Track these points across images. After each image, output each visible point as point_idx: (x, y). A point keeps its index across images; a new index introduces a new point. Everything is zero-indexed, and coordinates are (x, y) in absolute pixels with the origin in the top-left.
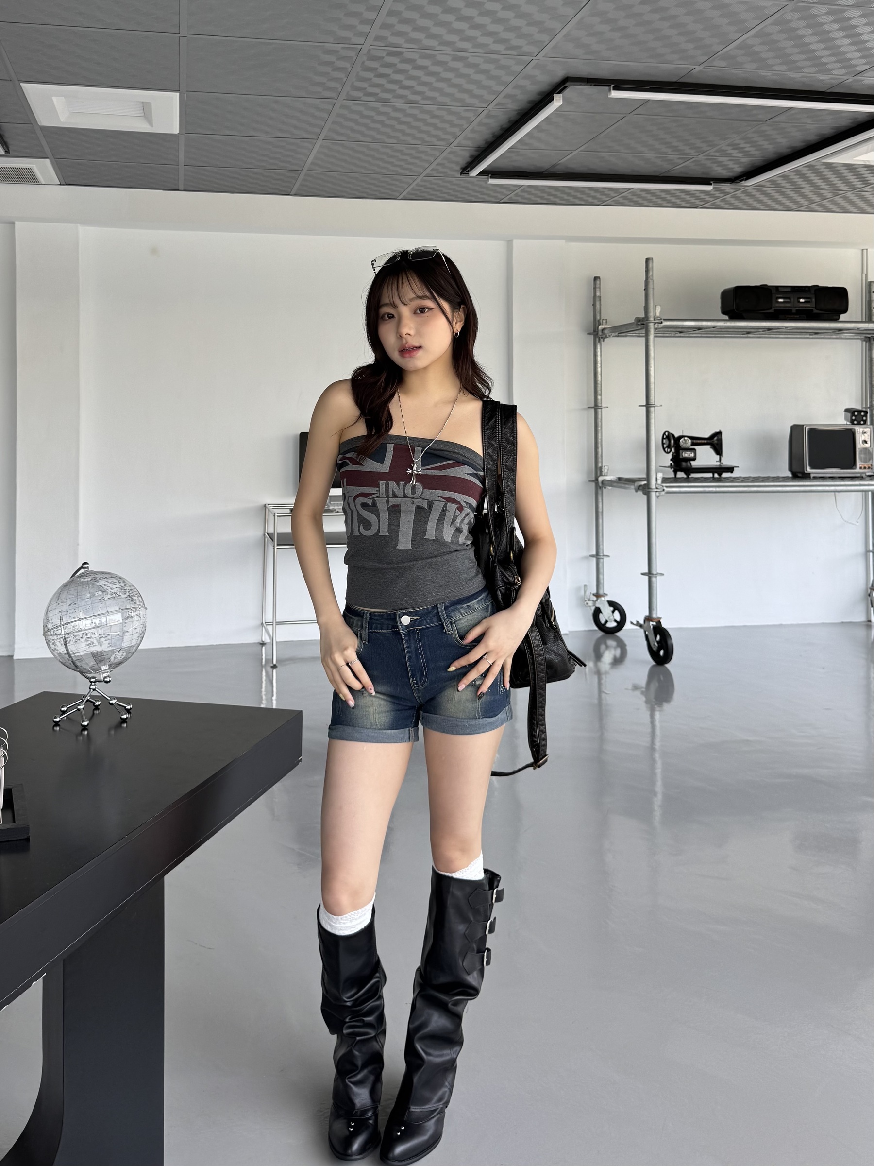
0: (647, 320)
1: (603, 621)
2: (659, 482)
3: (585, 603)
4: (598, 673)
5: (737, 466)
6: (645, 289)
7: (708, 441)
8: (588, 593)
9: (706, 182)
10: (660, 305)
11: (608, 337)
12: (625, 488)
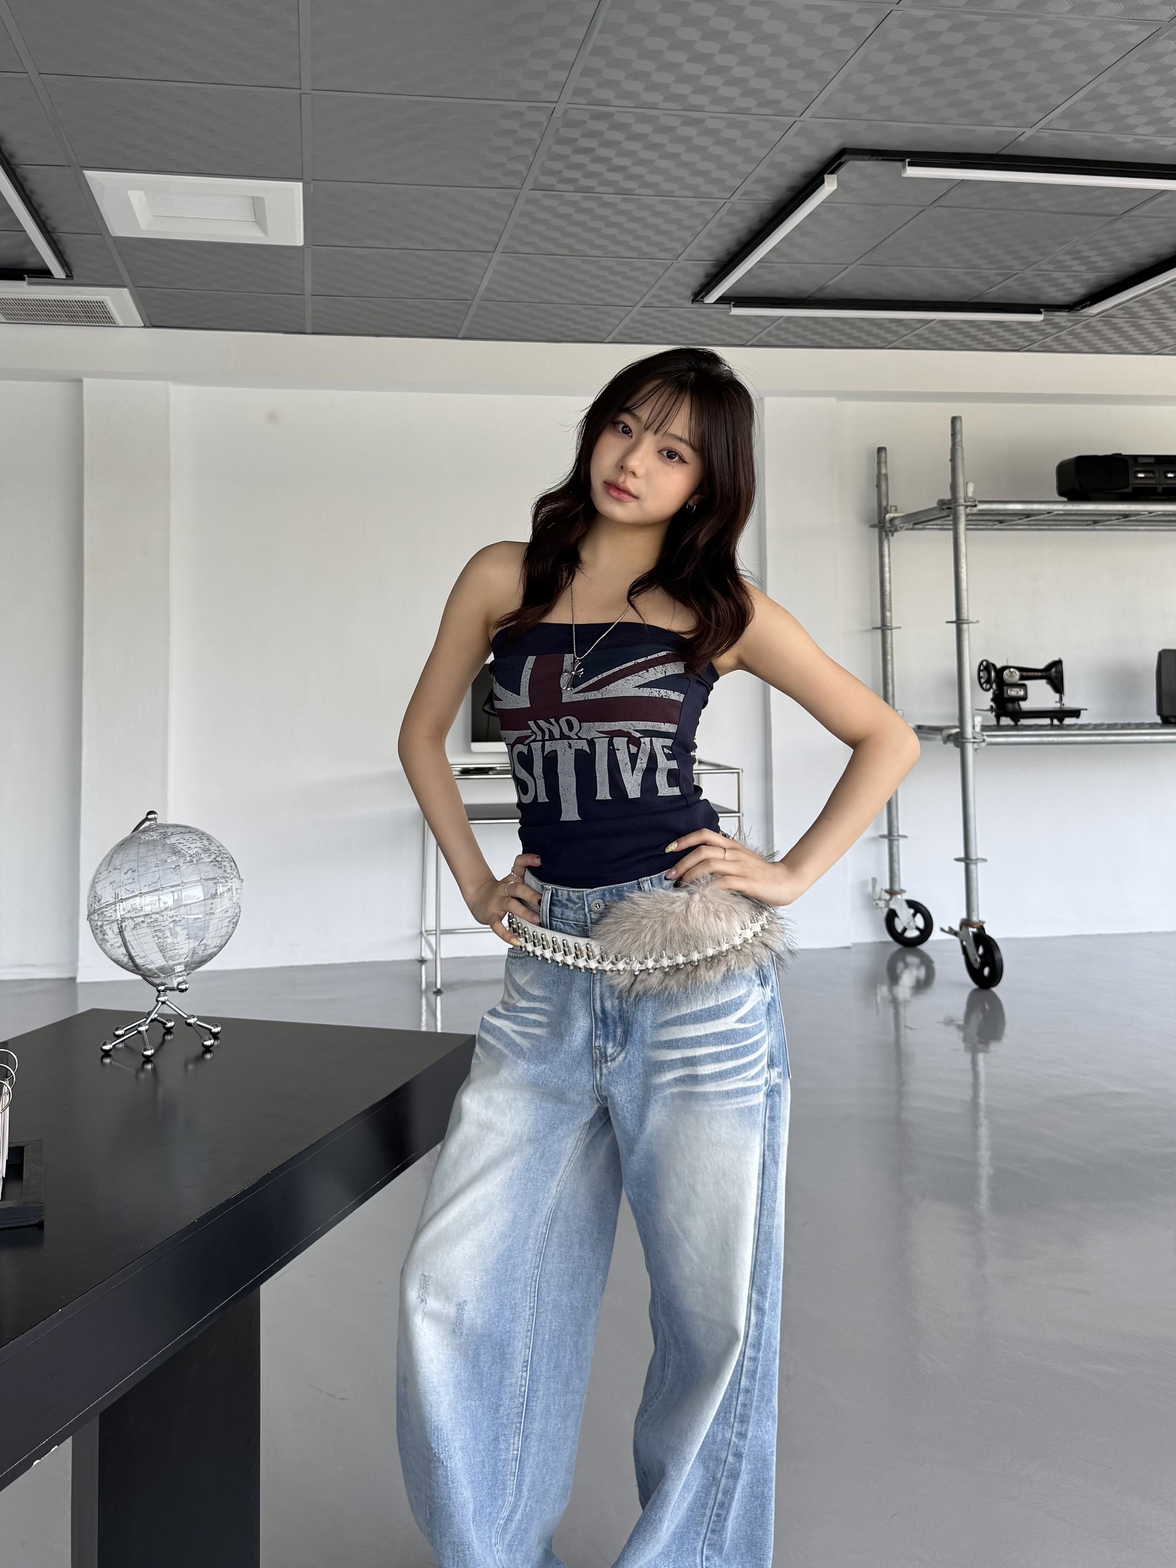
0: (956, 503)
1: (899, 929)
2: (978, 729)
3: (874, 902)
4: (895, 1002)
5: (1086, 709)
6: (951, 460)
7: (1044, 674)
8: (878, 889)
9: (1034, 309)
10: (974, 483)
11: (899, 529)
12: (928, 739)
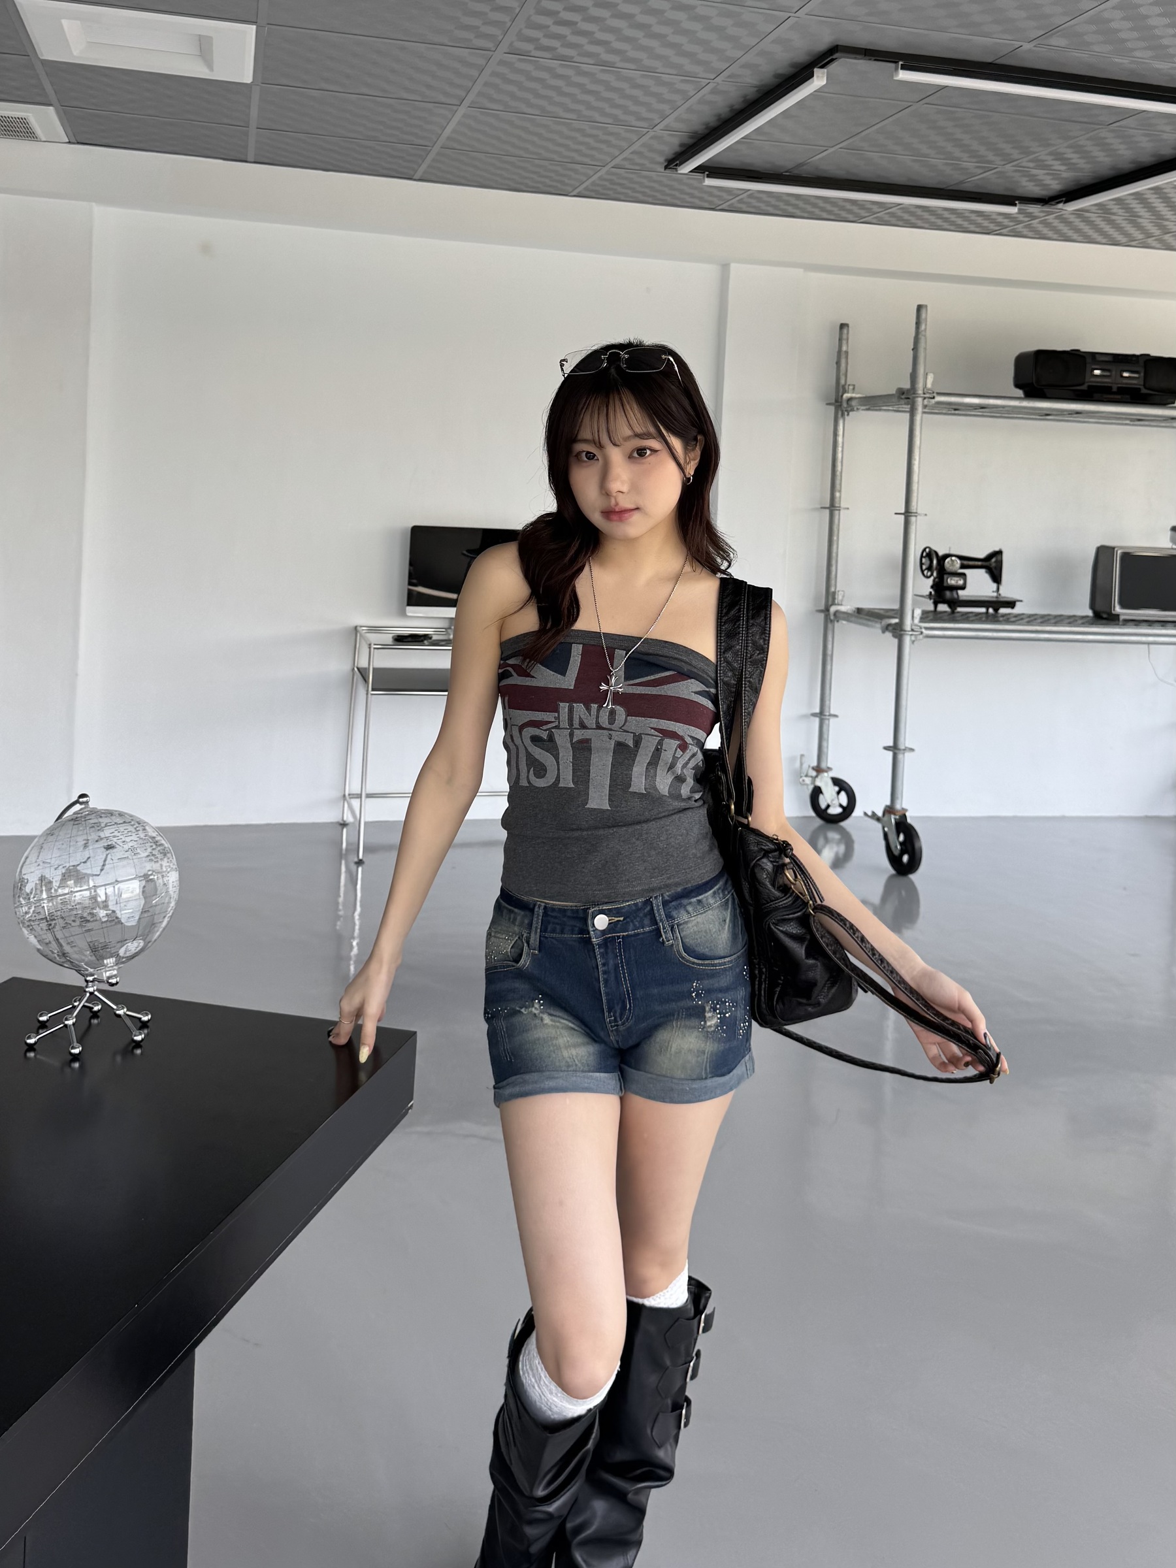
0: (914, 394)
1: (823, 805)
2: (917, 621)
3: (801, 780)
5: (1021, 601)
6: (913, 349)
7: (984, 564)
8: (805, 766)
9: (1008, 200)
10: (933, 373)
11: (855, 409)
12: (867, 626)
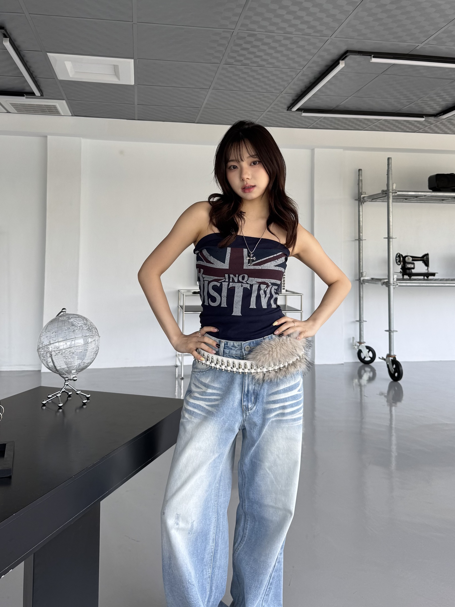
0: (388, 191)
1: (363, 357)
2: (395, 280)
3: (353, 347)
4: (360, 385)
5: (437, 273)
6: (387, 175)
7: (421, 259)
8: (355, 341)
9: (421, 116)
10: (396, 183)
11: (366, 201)
12: (376, 284)
